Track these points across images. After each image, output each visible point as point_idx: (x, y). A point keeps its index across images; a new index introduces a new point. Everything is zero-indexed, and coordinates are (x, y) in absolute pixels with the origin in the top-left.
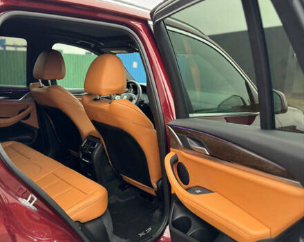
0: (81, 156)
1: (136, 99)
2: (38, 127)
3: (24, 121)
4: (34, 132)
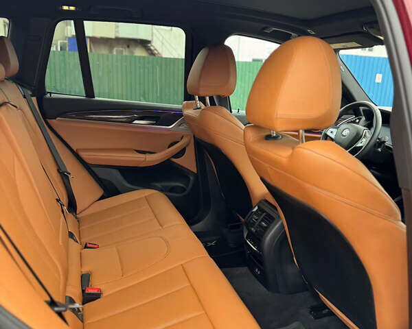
0: (245, 236)
1: (369, 136)
2: (195, 170)
3: (175, 160)
4: (189, 178)
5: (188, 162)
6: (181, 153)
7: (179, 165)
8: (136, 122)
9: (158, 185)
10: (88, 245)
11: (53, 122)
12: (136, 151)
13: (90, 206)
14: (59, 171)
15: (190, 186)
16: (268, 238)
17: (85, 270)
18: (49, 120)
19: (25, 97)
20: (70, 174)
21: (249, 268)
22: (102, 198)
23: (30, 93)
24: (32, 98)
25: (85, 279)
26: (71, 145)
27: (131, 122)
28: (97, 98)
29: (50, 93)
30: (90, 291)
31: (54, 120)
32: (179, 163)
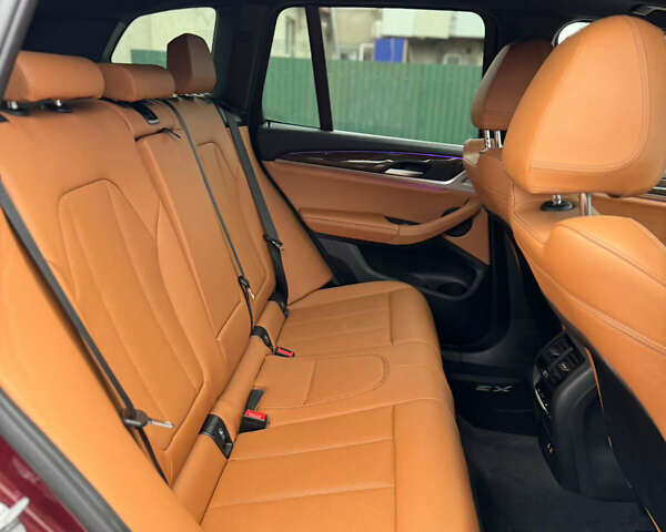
0: (536, 381)
2: (486, 261)
3: (451, 239)
4: (474, 272)
5: (475, 245)
6: (464, 227)
7: (458, 248)
8: (390, 171)
9: (422, 277)
10: (279, 351)
11: (270, 165)
12: (387, 218)
13: (307, 295)
14: (265, 237)
15: (475, 285)
16: (566, 393)
17: (259, 385)
18: (264, 162)
19: (227, 126)
20: (281, 244)
21: (540, 441)
22: (329, 285)
23: (238, 120)
24: (240, 128)
25: (254, 397)
26: (293, 202)
27: (382, 171)
28: (335, 131)
29: (269, 122)
30: (252, 415)
31: (271, 163)
32: (457, 244)
